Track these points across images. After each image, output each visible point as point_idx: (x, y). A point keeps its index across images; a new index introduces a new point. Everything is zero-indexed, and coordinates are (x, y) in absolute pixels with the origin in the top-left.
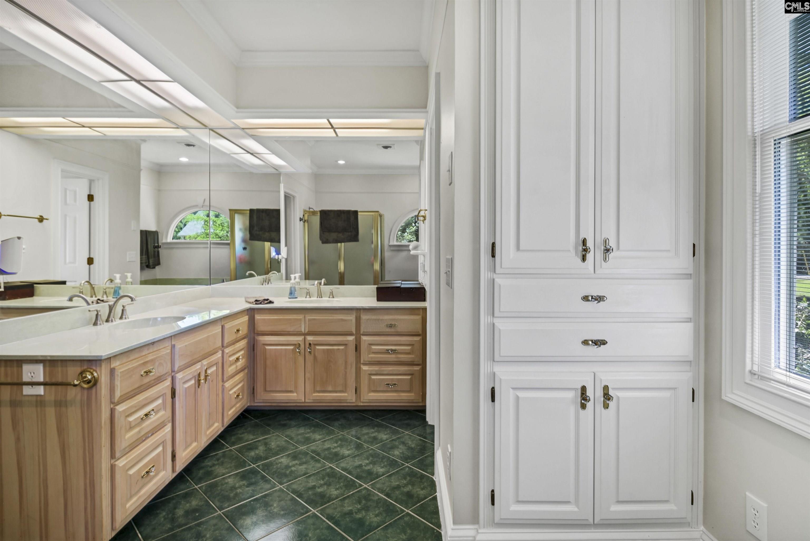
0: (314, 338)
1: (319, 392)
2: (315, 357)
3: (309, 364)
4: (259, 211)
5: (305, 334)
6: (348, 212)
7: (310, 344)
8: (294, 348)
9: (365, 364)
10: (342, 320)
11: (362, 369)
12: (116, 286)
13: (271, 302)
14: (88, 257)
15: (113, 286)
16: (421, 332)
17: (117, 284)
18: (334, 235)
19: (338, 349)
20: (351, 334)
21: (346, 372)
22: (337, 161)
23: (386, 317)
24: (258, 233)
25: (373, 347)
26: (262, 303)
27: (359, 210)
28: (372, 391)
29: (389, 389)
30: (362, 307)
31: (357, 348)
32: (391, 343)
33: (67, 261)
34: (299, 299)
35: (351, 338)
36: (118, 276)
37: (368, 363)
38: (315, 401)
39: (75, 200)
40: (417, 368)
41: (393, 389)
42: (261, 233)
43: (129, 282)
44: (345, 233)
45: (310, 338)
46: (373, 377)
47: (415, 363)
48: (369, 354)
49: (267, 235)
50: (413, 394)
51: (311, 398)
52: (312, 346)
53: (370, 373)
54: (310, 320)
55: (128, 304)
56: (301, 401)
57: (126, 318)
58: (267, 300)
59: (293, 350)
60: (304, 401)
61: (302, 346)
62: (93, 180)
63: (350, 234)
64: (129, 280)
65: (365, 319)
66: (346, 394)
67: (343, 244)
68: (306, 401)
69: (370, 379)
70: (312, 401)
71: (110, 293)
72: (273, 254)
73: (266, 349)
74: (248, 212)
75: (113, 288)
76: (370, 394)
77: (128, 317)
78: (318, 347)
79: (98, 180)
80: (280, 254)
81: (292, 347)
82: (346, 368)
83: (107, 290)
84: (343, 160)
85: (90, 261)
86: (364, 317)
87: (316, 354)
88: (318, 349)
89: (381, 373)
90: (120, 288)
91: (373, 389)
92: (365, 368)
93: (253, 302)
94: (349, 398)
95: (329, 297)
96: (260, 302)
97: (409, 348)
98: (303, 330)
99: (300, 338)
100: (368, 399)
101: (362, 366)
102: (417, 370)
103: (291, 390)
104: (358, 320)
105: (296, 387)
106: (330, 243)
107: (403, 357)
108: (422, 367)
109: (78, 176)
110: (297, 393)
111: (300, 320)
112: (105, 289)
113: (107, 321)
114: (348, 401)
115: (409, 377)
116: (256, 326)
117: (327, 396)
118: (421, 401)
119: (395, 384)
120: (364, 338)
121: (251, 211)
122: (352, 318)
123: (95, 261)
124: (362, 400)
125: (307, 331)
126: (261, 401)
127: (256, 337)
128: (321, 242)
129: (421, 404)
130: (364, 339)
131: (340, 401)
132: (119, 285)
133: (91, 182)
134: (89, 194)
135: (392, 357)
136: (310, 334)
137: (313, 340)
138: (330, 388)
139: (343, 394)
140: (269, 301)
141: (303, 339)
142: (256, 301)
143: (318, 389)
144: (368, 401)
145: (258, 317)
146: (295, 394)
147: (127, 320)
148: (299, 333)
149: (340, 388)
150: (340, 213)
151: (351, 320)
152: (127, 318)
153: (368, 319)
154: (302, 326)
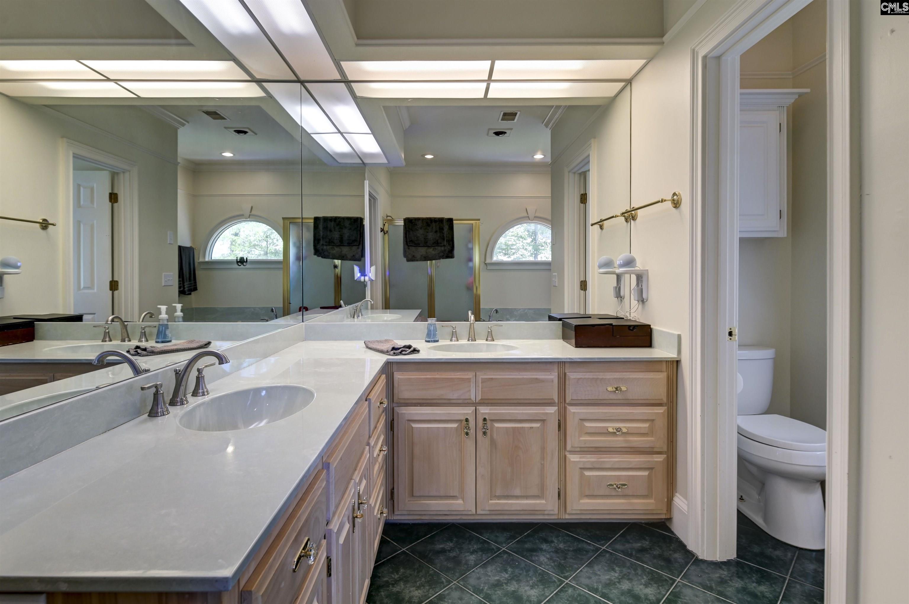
0: (490, 410)
1: (499, 497)
2: (493, 443)
3: (483, 454)
4: (326, 219)
5: (475, 404)
6: (440, 220)
7: (485, 419)
8: (457, 426)
9: (572, 452)
10: (537, 380)
11: (570, 460)
12: (161, 323)
13: (416, 351)
14: (111, 280)
15: (156, 324)
16: (665, 400)
17: (163, 320)
18: (422, 251)
19: (531, 428)
20: (550, 404)
21: (543, 465)
22: (423, 156)
23: (609, 376)
24: (325, 247)
25: (587, 424)
26: (404, 352)
27: (454, 218)
28: (587, 496)
29: (614, 493)
30: (570, 358)
31: (561, 426)
32: (617, 418)
33: (82, 286)
34: (442, 343)
35: (552, 410)
36: (163, 308)
37: (578, 449)
38: (492, 512)
39: (92, 202)
40: (660, 458)
41: (620, 494)
42: (328, 247)
43: (178, 317)
44: (437, 247)
45: (484, 410)
46: (587, 473)
47: (655, 450)
48: (580, 436)
49: (336, 250)
50: (652, 501)
51: (487, 509)
52: (488, 422)
53: (582, 467)
54: (484, 381)
55: (206, 366)
56: (470, 513)
57: (203, 395)
58: (409, 347)
59: (456, 429)
60: (475, 513)
61: (472, 424)
62: (118, 174)
63: (443, 248)
64: (179, 313)
65: (575, 378)
66: (543, 501)
67: (434, 261)
68: (477, 513)
69: (582, 476)
70: (488, 513)
71: (151, 334)
72: (357, 274)
73: (412, 427)
74: (312, 221)
75: (155, 327)
76: (581, 501)
77: (207, 391)
78: (497, 425)
79: (124, 172)
80: (366, 275)
81: (455, 425)
82: (543, 458)
83: (147, 330)
84: (432, 155)
85: (114, 286)
86: (572, 375)
87: (495, 436)
88: (498, 428)
89: (601, 467)
90: (166, 327)
91: (587, 493)
92: (573, 458)
93: (388, 352)
94: (549, 508)
95: (487, 340)
96: (400, 350)
97: (646, 425)
98: (473, 397)
99: (469, 410)
100: (579, 508)
101: (569, 456)
102: (660, 461)
103: (455, 495)
104: (563, 380)
105: (462, 490)
106: (417, 261)
107: (636, 441)
108: (668, 456)
109: (97, 167)
110: (463, 499)
111: (469, 380)
112: (144, 329)
113: (173, 403)
114: (546, 512)
115: (646, 473)
116: (396, 391)
117: (512, 504)
118: (665, 512)
119: (624, 485)
120: (572, 409)
121: (316, 219)
122: (553, 376)
123: (121, 286)
124: (568, 510)
125: (479, 398)
126: (405, 513)
127: (396, 409)
128: (405, 259)
129: (663, 517)
130: (572, 411)
131: (533, 512)
132: (166, 323)
133: (114, 176)
134: (111, 192)
135: (619, 441)
136: (484, 402)
137: (489, 414)
138: (517, 492)
139: (538, 502)
140: (412, 349)
141: (473, 412)
142: (393, 349)
143: (498, 493)
144: (579, 512)
145: (398, 376)
146: (460, 501)
147: (207, 398)
148: (466, 401)
149: (535, 491)
150: (429, 222)
151: (552, 381)
152: (206, 393)
153: (579, 379)
154: (472, 391)
